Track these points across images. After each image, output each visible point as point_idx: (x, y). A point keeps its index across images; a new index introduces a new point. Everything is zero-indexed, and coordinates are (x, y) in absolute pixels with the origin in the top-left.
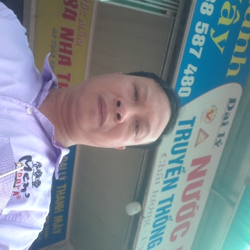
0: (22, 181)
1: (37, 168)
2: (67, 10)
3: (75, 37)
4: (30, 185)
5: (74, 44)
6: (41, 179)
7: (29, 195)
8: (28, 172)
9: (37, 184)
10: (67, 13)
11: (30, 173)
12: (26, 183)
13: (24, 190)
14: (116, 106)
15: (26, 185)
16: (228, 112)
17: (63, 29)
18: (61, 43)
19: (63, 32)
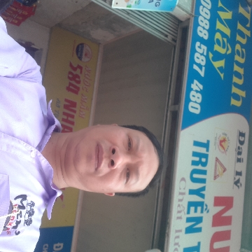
0: (15, 219)
1: (31, 206)
2: (70, 84)
3: (77, 109)
4: (22, 223)
5: (76, 115)
6: (33, 218)
7: (19, 232)
8: (22, 210)
9: (28, 222)
10: (71, 87)
11: (24, 212)
12: (18, 220)
13: (15, 227)
14: (111, 154)
15: (18, 223)
16: (241, 146)
17: (66, 100)
18: (64, 114)
19: (67, 103)
